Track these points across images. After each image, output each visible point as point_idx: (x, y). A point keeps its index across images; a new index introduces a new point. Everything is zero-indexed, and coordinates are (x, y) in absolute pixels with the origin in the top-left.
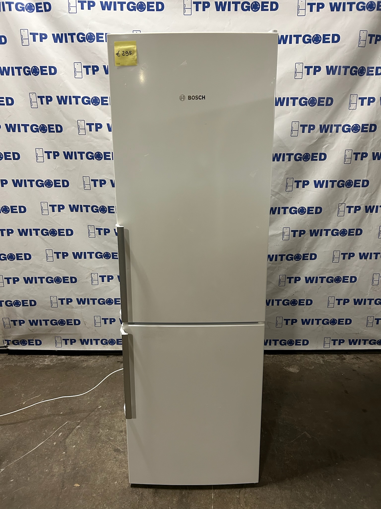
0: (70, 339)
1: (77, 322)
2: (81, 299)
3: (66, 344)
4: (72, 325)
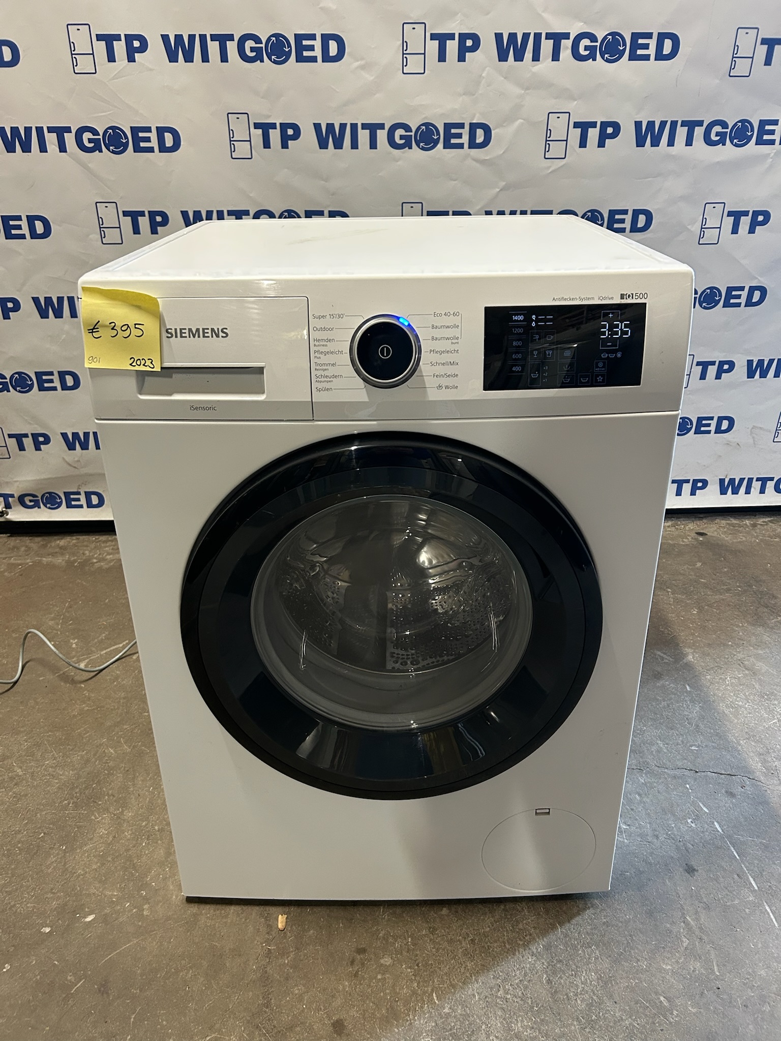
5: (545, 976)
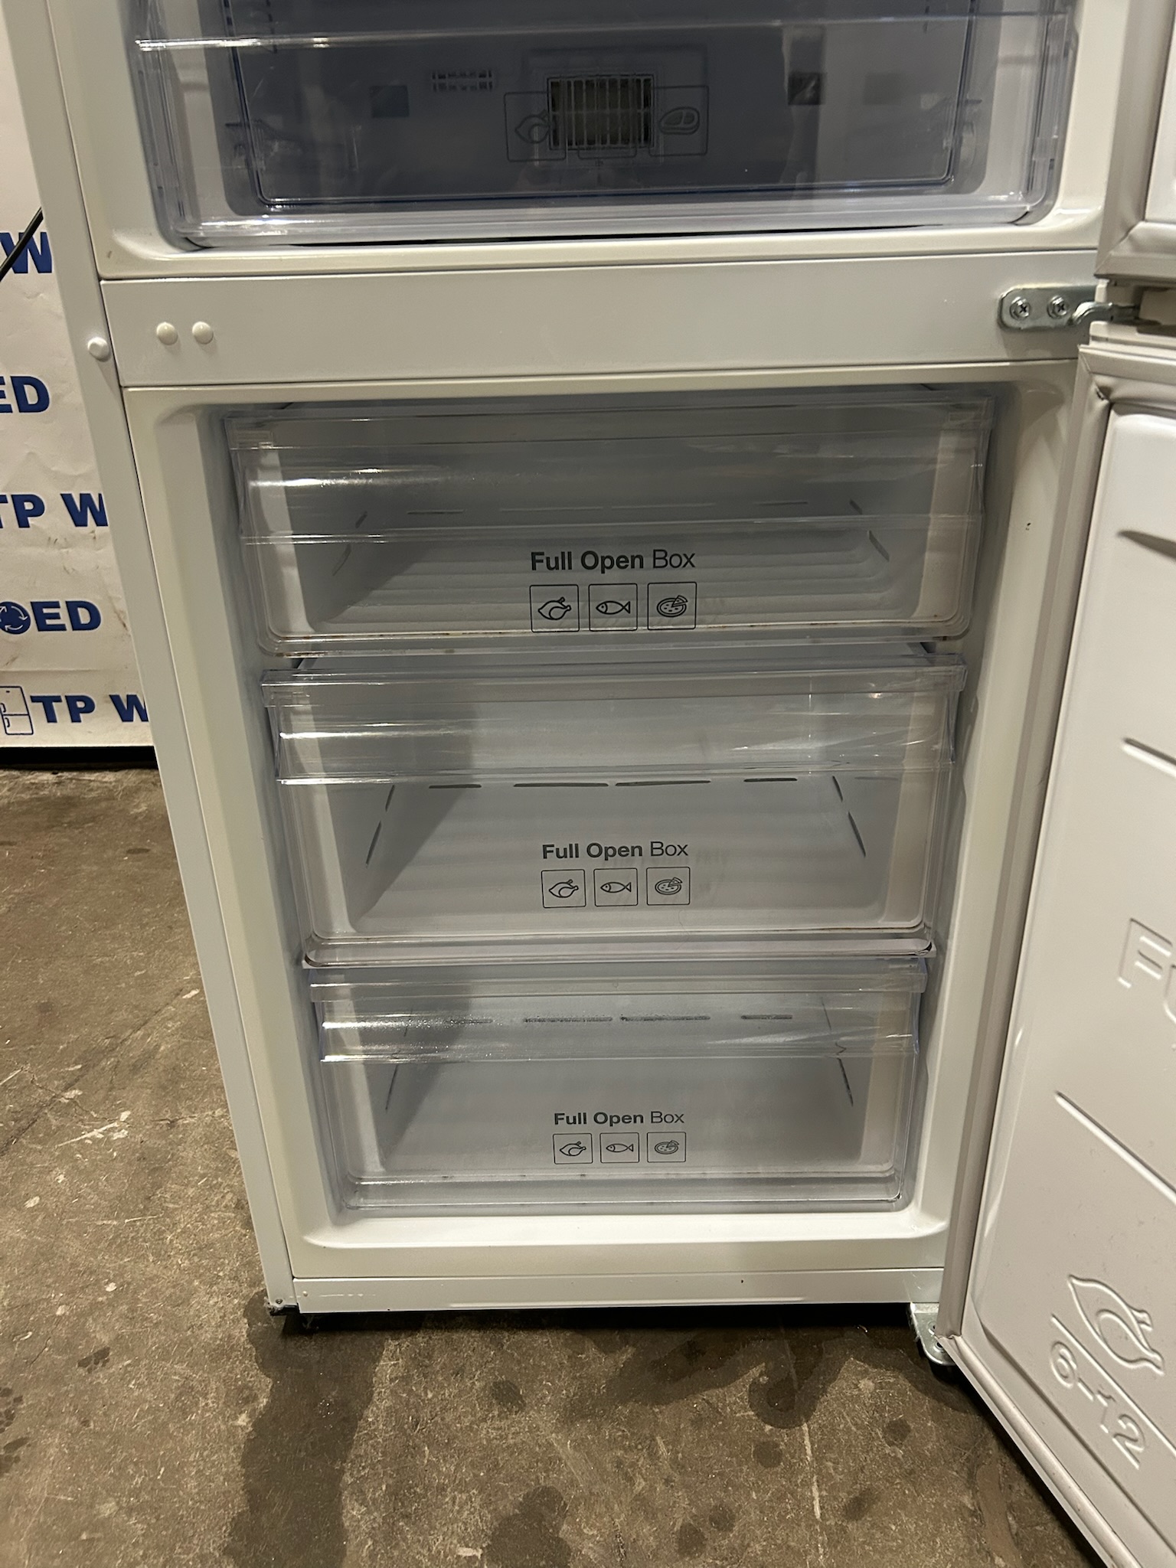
0: (66, 697)
1: (84, 617)
2: (86, 499)
3: (51, 718)
4: (62, 628)
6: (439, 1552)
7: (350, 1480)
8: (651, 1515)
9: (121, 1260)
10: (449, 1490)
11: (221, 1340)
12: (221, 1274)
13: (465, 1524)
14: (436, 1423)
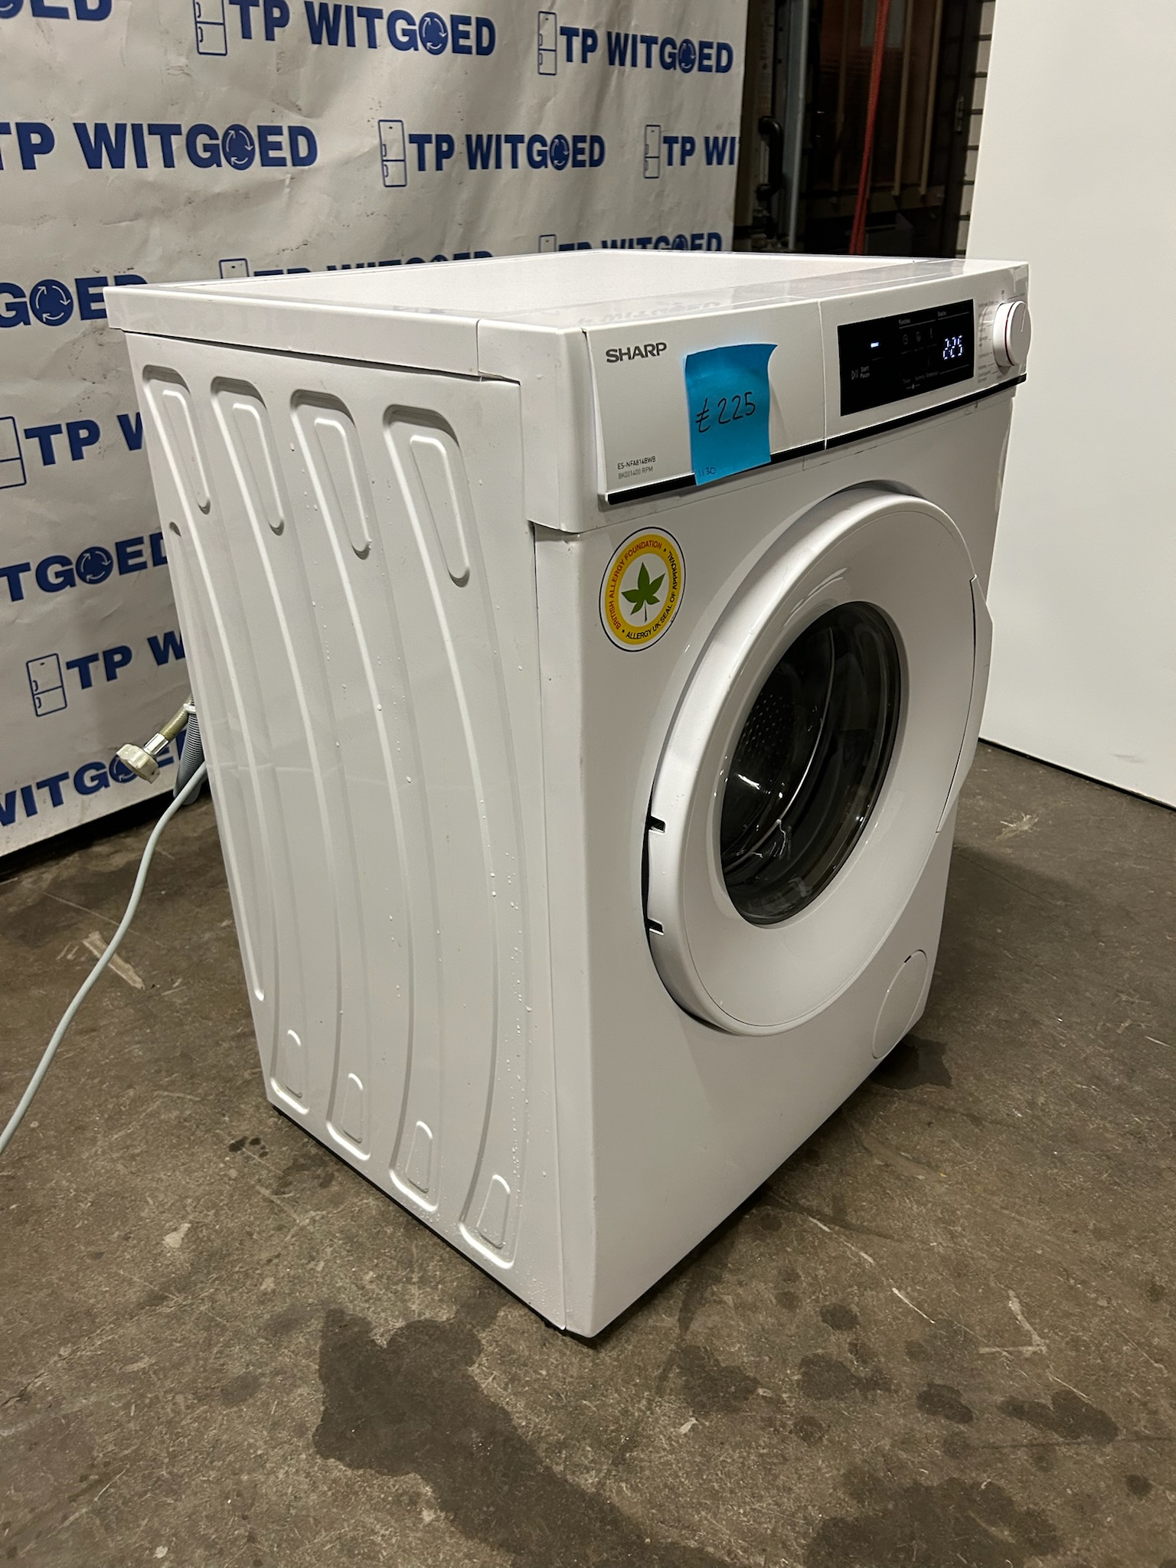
5: (623, 1485)
6: (671, 1445)
7: (561, 1468)
8: (754, 1308)
9: (139, 1526)
10: (630, 1408)
11: (330, 1490)
12: (259, 1452)
13: (665, 1415)
14: (570, 1383)
